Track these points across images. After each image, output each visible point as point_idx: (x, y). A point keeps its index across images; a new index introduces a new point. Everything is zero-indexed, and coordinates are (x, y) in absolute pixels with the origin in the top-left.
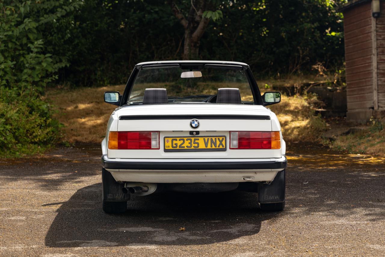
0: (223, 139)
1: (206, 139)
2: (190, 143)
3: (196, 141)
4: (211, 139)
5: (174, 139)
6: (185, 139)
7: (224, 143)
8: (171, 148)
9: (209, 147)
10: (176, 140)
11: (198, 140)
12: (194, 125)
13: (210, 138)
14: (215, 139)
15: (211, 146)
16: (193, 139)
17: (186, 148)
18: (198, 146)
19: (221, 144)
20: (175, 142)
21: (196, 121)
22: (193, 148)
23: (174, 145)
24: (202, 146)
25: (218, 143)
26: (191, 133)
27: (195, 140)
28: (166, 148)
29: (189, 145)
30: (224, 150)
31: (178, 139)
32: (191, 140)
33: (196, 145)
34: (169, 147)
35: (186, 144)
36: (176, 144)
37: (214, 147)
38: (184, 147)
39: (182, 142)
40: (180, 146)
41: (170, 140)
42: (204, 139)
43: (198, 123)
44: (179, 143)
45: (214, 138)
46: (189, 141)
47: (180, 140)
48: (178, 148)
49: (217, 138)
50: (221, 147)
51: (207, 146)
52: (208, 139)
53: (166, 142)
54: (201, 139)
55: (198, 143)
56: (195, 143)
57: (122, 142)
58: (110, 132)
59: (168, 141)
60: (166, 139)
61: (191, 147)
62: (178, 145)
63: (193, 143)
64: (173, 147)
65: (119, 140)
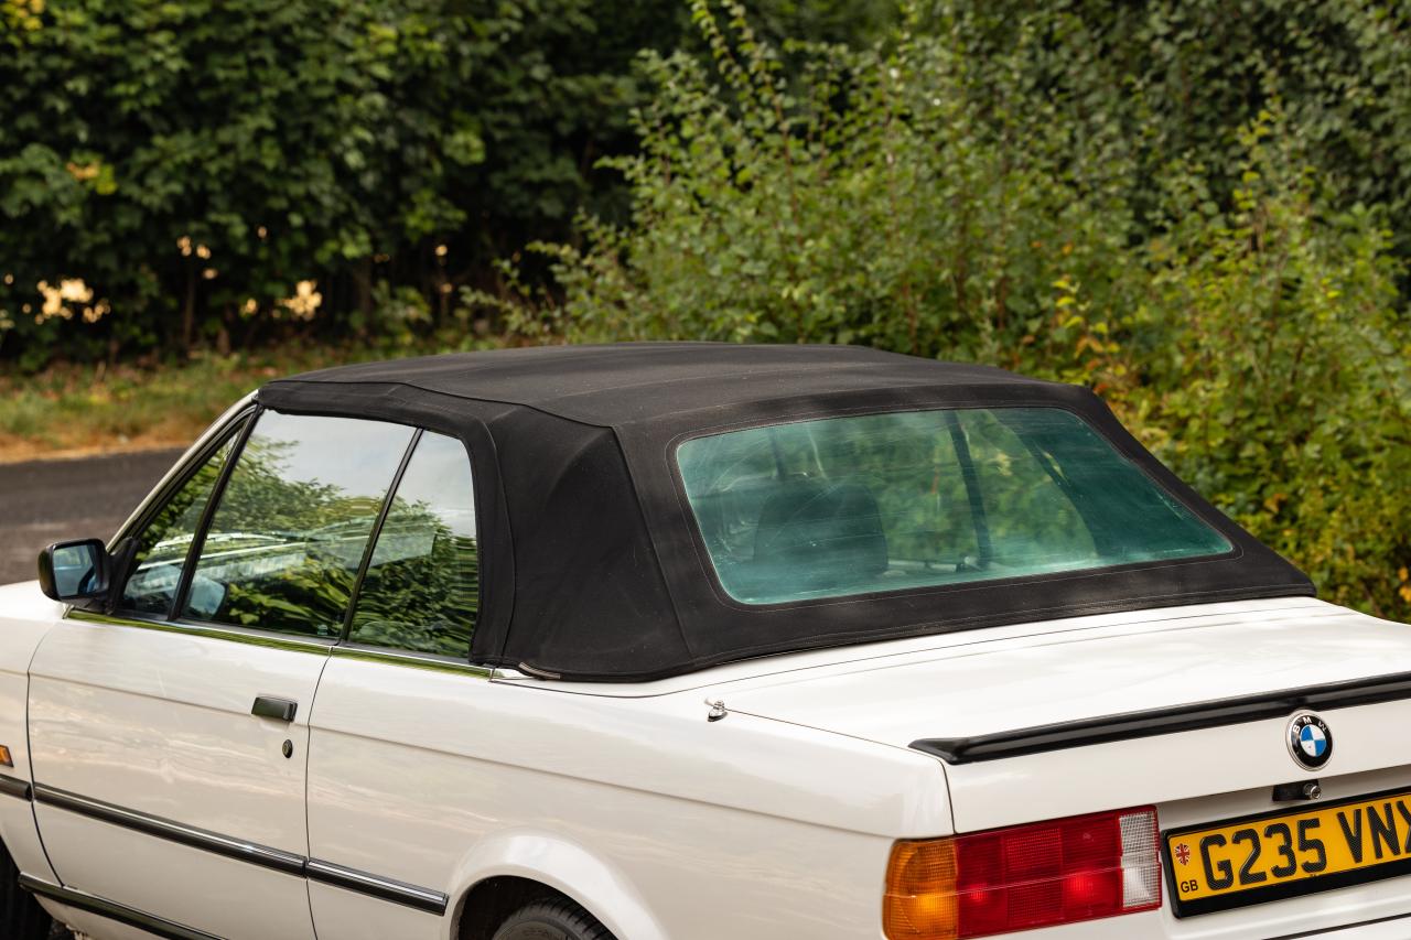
1: (1349, 811)
2: (1285, 850)
3: (1311, 834)
4: (1371, 811)
5: (1211, 835)
6: (1260, 828)
8: (1204, 891)
9: (1369, 859)
10: (1221, 841)
11: (1315, 823)
12: (1310, 748)
13: (1363, 807)
14: (1388, 807)
15: (1379, 854)
16: (1292, 823)
17: (1272, 880)
18: (1322, 864)
20: (1217, 854)
21: (1315, 721)
22: (1300, 874)
23: (1219, 875)
24: (1339, 859)
25: (1402, 829)
26: (1279, 792)
27: (1304, 825)
28: (1184, 897)
29: (1283, 862)
31: (1228, 833)
32: (1284, 829)
33: (1312, 856)
34: (1193, 885)
35: (1270, 858)
36: (1225, 866)
37: (1388, 856)
38: (1262, 876)
39: (1246, 846)
40: (1246, 877)
41: (1193, 842)
42: (1341, 817)
43: (1327, 733)
44: (1237, 854)
45: (1379, 806)
46: (1279, 839)
47: (1236, 840)
48: (1236, 886)
49: (1393, 801)
51: (1358, 857)
52: (1358, 813)
53: (1176, 861)
54: (1328, 818)
55: (1318, 845)
56: (1305, 845)
57: (977, 893)
58: (901, 844)
59: (1183, 854)
60: (1174, 843)
61: (1291, 869)
62: (1236, 870)
63: (1295, 847)
64: (1212, 883)
65: (962, 883)
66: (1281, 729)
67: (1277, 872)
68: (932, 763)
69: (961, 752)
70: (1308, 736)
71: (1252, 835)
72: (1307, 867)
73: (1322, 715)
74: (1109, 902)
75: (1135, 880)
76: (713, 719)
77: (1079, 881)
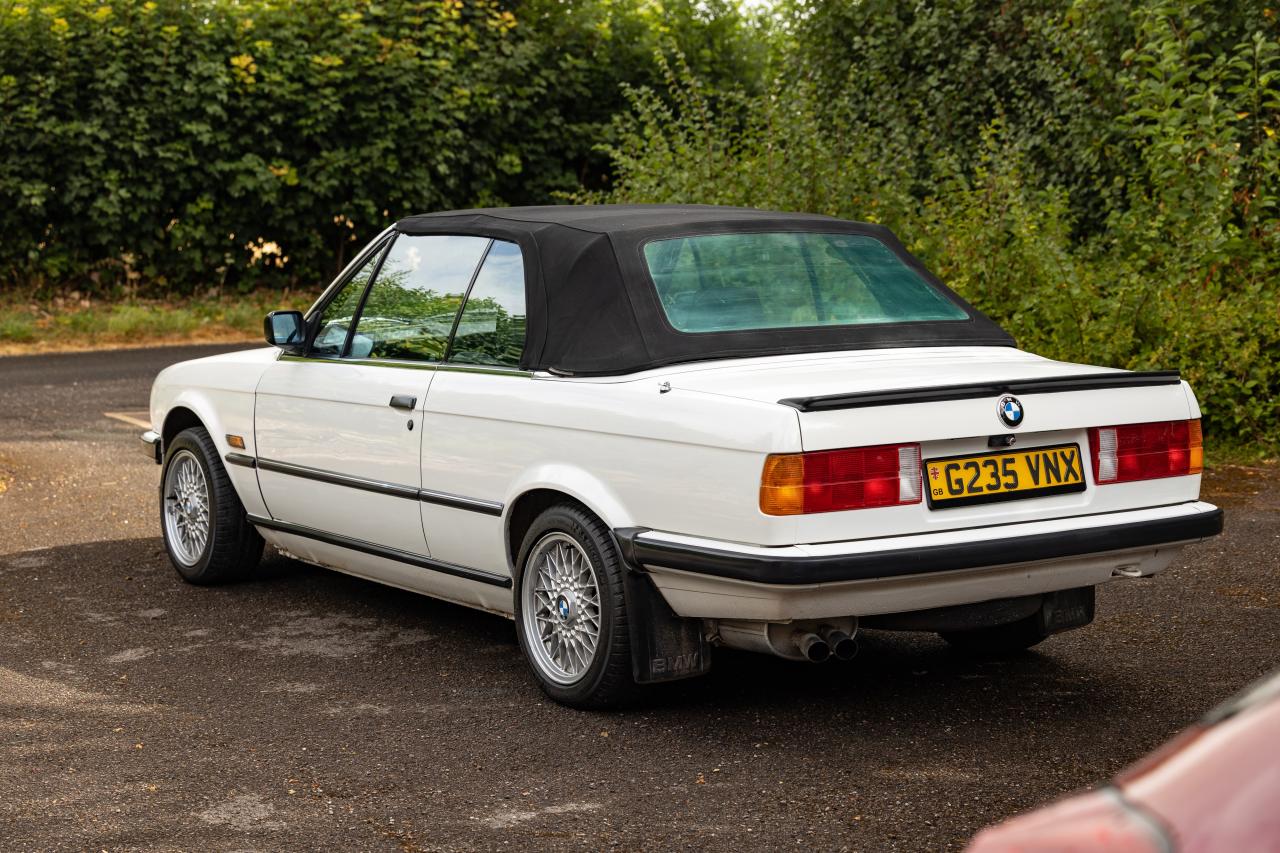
0: (1073, 454)
1: (1032, 455)
2: (994, 475)
3: (1010, 467)
4: (1045, 456)
5: (952, 463)
6: (980, 461)
7: (1075, 465)
8: (946, 495)
9: (1043, 483)
10: (957, 467)
11: (1012, 461)
12: (1011, 416)
13: (1041, 453)
14: (1055, 454)
15: (1049, 481)
16: (999, 460)
17: (986, 492)
18: (1015, 485)
19: (1070, 470)
20: (954, 474)
21: (1014, 400)
22: (1002, 489)
23: (955, 487)
24: (1026, 482)
25: (1063, 468)
26: (993, 440)
27: (1006, 462)
28: (935, 498)
29: (993, 482)
30: (1080, 488)
31: (962, 463)
32: (994, 463)
33: (1010, 479)
34: (941, 491)
35: (985, 479)
36: (959, 482)
37: (1054, 483)
38: (981, 489)
39: (972, 471)
40: (971, 489)
41: (941, 467)
42: (1028, 458)
43: (1021, 407)
44: (967, 475)
45: (1050, 454)
46: (991, 469)
47: (967, 467)
48: (965, 494)
49: (1058, 451)
50: (1072, 480)
51: (1036, 482)
52: (1037, 457)
53: (931, 477)
54: (1020, 458)
55: (1013, 473)
56: (1006, 473)
57: (815, 487)
58: (772, 456)
59: (935, 474)
60: (930, 467)
61: (997, 486)
62: (966, 484)
63: (1000, 474)
64: (951, 491)
65: (806, 481)
66: (994, 404)
67: (989, 487)
68: (791, 411)
69: (808, 405)
70: (1009, 408)
71: (975, 465)
72: (1007, 485)
73: (1019, 397)
74: (891, 498)
75: (907, 485)
76: (663, 392)
77: (874, 485)
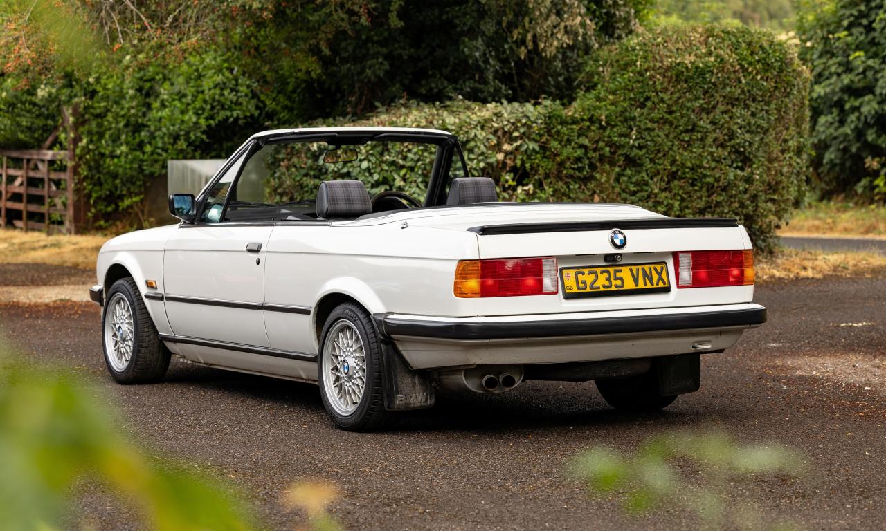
0: (662, 269)
1: (634, 268)
2: (608, 279)
3: (618, 275)
4: (643, 269)
5: (579, 271)
6: (599, 270)
7: (664, 276)
8: (575, 290)
9: (641, 286)
10: (583, 274)
11: (621, 271)
12: (617, 242)
13: (640, 267)
14: (650, 269)
15: (645, 285)
16: (611, 270)
17: (602, 289)
18: (622, 286)
19: (660, 278)
20: (581, 278)
21: (620, 233)
22: (613, 288)
23: (581, 285)
24: (629, 284)
25: (655, 277)
26: (607, 257)
27: (616, 272)
28: (567, 291)
29: (607, 283)
30: (667, 290)
31: (586, 271)
32: (608, 272)
33: (619, 283)
34: (571, 288)
35: (602, 282)
36: (584, 283)
37: (649, 286)
38: (599, 288)
39: (593, 277)
40: (592, 287)
41: (572, 273)
42: (631, 270)
43: (625, 237)
44: (590, 279)
45: (646, 268)
46: (606, 275)
47: (589, 274)
48: (588, 290)
49: (652, 267)
50: (661, 285)
51: (637, 284)
52: (638, 270)
53: (565, 278)
54: (626, 270)
55: (621, 279)
56: (616, 279)
57: (490, 282)
58: (461, 261)
59: (568, 277)
60: (565, 272)
61: (610, 287)
62: (588, 284)
63: (612, 278)
64: (579, 288)
65: (482, 277)
66: (606, 234)
67: (604, 286)
68: (473, 234)
69: (485, 231)
70: (617, 238)
71: (596, 273)
72: (616, 286)
73: (624, 231)
74: (538, 290)
75: (547, 282)
76: (403, 228)
77: (530, 281)
